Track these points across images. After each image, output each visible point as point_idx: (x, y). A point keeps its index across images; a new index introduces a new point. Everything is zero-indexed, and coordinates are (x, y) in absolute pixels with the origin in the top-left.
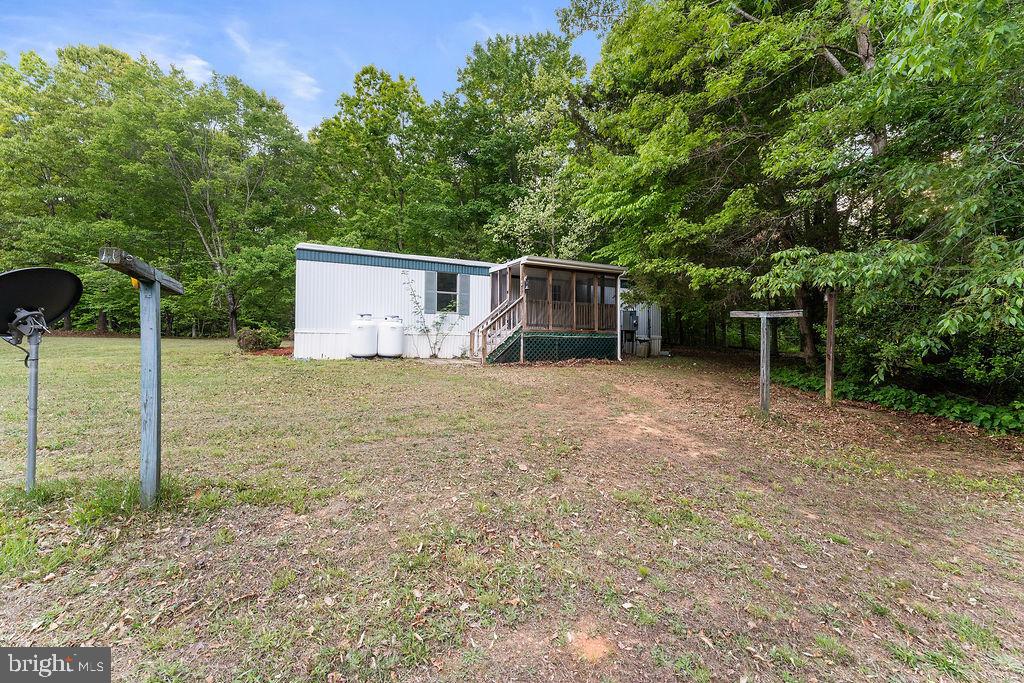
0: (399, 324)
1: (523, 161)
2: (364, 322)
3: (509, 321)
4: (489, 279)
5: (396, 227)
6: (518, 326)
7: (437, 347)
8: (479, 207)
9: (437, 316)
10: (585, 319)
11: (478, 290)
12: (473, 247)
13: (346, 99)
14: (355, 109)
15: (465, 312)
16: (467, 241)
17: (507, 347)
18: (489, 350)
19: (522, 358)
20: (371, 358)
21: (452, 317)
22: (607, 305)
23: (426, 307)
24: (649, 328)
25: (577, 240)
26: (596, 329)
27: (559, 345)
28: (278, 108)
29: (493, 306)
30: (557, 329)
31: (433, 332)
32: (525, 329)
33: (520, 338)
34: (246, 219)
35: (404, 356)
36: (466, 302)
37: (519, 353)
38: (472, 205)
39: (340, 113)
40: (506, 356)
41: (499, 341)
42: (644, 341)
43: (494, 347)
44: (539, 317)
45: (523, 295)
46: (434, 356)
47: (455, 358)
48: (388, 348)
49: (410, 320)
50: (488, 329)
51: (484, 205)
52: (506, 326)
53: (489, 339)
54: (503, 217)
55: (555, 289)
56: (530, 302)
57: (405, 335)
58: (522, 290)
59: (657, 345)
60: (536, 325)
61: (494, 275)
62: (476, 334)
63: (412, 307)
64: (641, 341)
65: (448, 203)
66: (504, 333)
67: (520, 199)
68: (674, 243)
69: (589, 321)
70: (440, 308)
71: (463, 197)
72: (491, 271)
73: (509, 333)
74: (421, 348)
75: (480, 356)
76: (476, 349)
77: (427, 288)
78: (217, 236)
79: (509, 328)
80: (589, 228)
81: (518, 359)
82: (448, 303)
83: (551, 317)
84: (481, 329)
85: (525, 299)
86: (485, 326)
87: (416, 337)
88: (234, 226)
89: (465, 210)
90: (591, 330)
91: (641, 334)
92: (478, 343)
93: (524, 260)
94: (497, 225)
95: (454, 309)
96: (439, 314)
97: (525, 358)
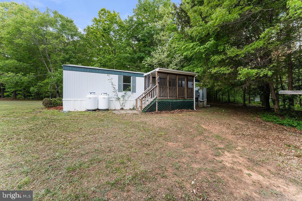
0: (107, 96)
1: (156, 38)
2: (92, 96)
3: (152, 95)
4: (143, 78)
5: (112, 62)
6: (155, 97)
7: (123, 105)
8: (141, 55)
9: (123, 93)
10: (181, 94)
11: (139, 82)
12: (139, 68)
13: (95, 19)
14: (99, 23)
15: (134, 91)
16: (137, 67)
17: (151, 105)
18: (143, 107)
19: (157, 110)
20: (95, 110)
21: (129, 93)
22: (190, 88)
23: (119, 90)
24: (203, 97)
25: (175, 65)
26: (186, 98)
27: (172, 104)
28: (72, 22)
29: (145, 89)
30: (171, 98)
31: (122, 99)
32: (158, 98)
33: (156, 102)
34: (60, 59)
35: (110, 109)
36: (135, 87)
37: (156, 108)
38: (138, 54)
39: (93, 24)
40: (150, 109)
41: (148, 103)
42: (202, 102)
43: (146, 105)
44: (164, 93)
45: (157, 84)
46: (122, 109)
47: (130, 109)
48: (102, 106)
49: (112, 95)
50: (143, 98)
51: (142, 54)
52: (150, 97)
53: (143, 102)
54: (149, 58)
55: (170, 82)
56: (160, 87)
57: (109, 101)
58: (157, 82)
59: (205, 103)
60: (163, 96)
61: (145, 76)
62: (138, 100)
63: (112, 90)
64: (201, 102)
65: (130, 54)
66: (149, 100)
67: (155, 51)
68: (226, 60)
69: (183, 94)
70: (124, 90)
71: (135, 52)
72: (144, 75)
73: (152, 100)
74: (117, 106)
75: (140, 109)
76: (138, 106)
77: (119, 82)
78: (51, 65)
79: (152, 97)
80: (179, 61)
81: (155, 110)
82: (127, 87)
83: (168, 93)
84: (140, 98)
85: (158, 86)
86: (142, 97)
87: (114, 102)
88: (56, 62)
89: (136, 56)
90: (184, 98)
91: (200, 99)
92: (139, 104)
93: (157, 70)
94: (147, 61)
95: (130, 90)
96: (124, 92)
97: (158, 110)
